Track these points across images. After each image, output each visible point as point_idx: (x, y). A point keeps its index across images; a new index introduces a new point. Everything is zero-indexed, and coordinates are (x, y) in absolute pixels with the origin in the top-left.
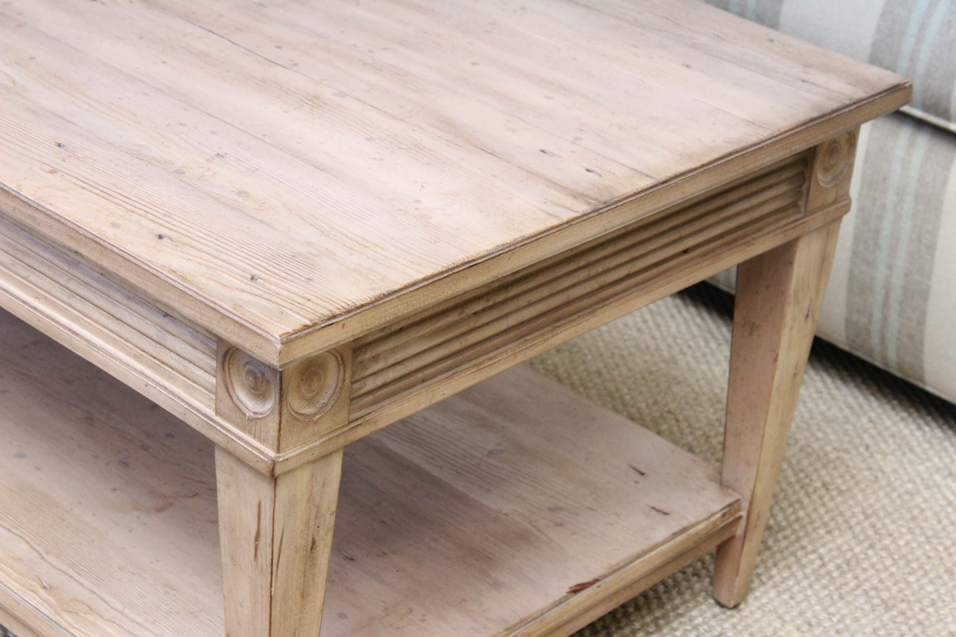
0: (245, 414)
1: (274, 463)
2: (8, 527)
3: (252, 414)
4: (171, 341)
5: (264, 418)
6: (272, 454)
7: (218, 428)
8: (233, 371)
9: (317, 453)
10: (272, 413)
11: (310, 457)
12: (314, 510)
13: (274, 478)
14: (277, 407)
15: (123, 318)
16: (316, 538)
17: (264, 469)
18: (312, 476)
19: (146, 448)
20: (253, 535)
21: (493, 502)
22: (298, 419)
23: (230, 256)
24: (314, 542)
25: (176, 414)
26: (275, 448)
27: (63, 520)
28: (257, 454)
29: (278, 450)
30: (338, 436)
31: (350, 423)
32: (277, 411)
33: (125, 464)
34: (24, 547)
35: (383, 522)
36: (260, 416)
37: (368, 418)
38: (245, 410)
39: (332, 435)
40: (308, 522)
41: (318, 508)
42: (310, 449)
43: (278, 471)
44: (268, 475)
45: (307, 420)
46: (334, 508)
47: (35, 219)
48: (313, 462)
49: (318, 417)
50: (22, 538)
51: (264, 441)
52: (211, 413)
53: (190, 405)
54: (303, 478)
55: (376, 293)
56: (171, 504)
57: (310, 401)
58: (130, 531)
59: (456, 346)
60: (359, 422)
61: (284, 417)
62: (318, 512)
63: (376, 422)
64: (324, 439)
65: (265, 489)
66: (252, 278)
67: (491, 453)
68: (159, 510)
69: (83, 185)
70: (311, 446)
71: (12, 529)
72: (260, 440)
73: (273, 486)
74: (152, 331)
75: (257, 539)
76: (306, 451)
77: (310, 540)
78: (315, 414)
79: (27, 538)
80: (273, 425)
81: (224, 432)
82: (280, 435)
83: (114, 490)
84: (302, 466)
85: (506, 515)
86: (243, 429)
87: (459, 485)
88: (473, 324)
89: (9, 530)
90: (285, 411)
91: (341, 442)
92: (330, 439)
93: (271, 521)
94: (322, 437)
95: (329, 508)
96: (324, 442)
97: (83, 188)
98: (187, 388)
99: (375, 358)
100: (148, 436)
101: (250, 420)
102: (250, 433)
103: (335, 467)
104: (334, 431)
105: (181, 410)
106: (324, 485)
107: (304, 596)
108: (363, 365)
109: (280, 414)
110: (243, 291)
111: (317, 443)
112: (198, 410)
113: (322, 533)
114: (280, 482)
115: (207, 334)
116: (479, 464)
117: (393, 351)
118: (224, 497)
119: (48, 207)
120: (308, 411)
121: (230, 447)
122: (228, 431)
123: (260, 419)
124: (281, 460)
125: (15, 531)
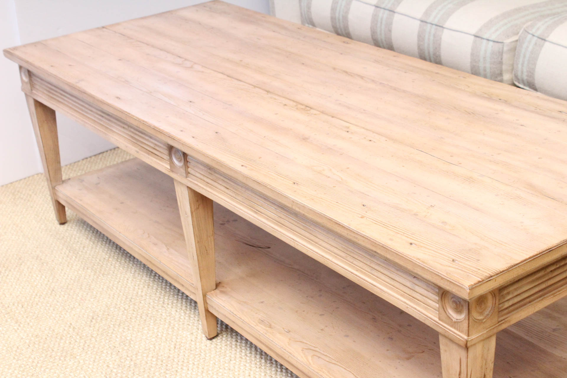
0: (452, 320)
1: (467, 341)
2: (344, 367)
3: (455, 320)
4: (417, 288)
5: (461, 322)
6: (466, 337)
7: (441, 326)
8: (446, 301)
9: (485, 336)
10: (465, 319)
11: (482, 338)
12: (484, 362)
13: (467, 348)
14: (467, 317)
15: (396, 279)
16: (486, 374)
17: (463, 344)
18: (483, 346)
19: (399, 331)
20: (458, 373)
21: (558, 353)
22: (476, 322)
23: (442, 251)
24: (485, 376)
25: (421, 320)
26: (467, 334)
27: (367, 364)
28: (459, 337)
29: (468, 336)
30: (494, 328)
31: (499, 322)
32: (467, 318)
33: (391, 339)
35: (508, 363)
36: (459, 321)
37: (506, 320)
38: (452, 318)
39: (491, 328)
40: (482, 367)
41: (486, 360)
42: (482, 334)
43: (469, 345)
44: (464, 346)
45: (480, 322)
46: (493, 360)
47: (356, 238)
48: (483, 340)
49: (485, 320)
50: (351, 372)
51: (462, 332)
52: (437, 320)
53: (427, 316)
54: (479, 348)
55: (509, 265)
56: (413, 356)
57: (481, 313)
58: (396, 368)
59: (543, 286)
60: (502, 322)
61: (471, 321)
62: (486, 362)
63: (509, 321)
64: (488, 330)
65: (463, 353)
66: (453, 261)
67: (554, 330)
68: (408, 359)
69: (376, 222)
70: (482, 333)
71: (346, 368)
72: (459, 331)
73: (466, 351)
74: (408, 284)
75: (460, 374)
76: (480, 336)
77: (483, 374)
78: (483, 319)
79: (353, 372)
80: (465, 325)
81: (443, 328)
82: (469, 329)
83: (388, 350)
84: (479, 342)
85: (564, 359)
86: (452, 326)
87: (542, 345)
88: (550, 276)
89: (345, 369)
90: (470, 319)
91: (495, 331)
92: (490, 330)
93: (466, 367)
94: (487, 329)
95: (491, 360)
96: (488, 331)
97: (376, 224)
98: (426, 309)
99: (508, 293)
100: (400, 326)
101: (455, 322)
102: (455, 328)
103: (493, 343)
104: (492, 326)
105: (423, 318)
106: (488, 350)
108: (503, 297)
109: (469, 320)
110: (449, 266)
111: (485, 332)
112: (431, 318)
113: (488, 371)
114: (469, 349)
115: (433, 285)
116: (550, 335)
117: (516, 290)
118: (444, 356)
119: (362, 233)
120: (481, 318)
121: (446, 334)
122: (445, 327)
123: (459, 322)
124: (470, 340)
125: (348, 369)
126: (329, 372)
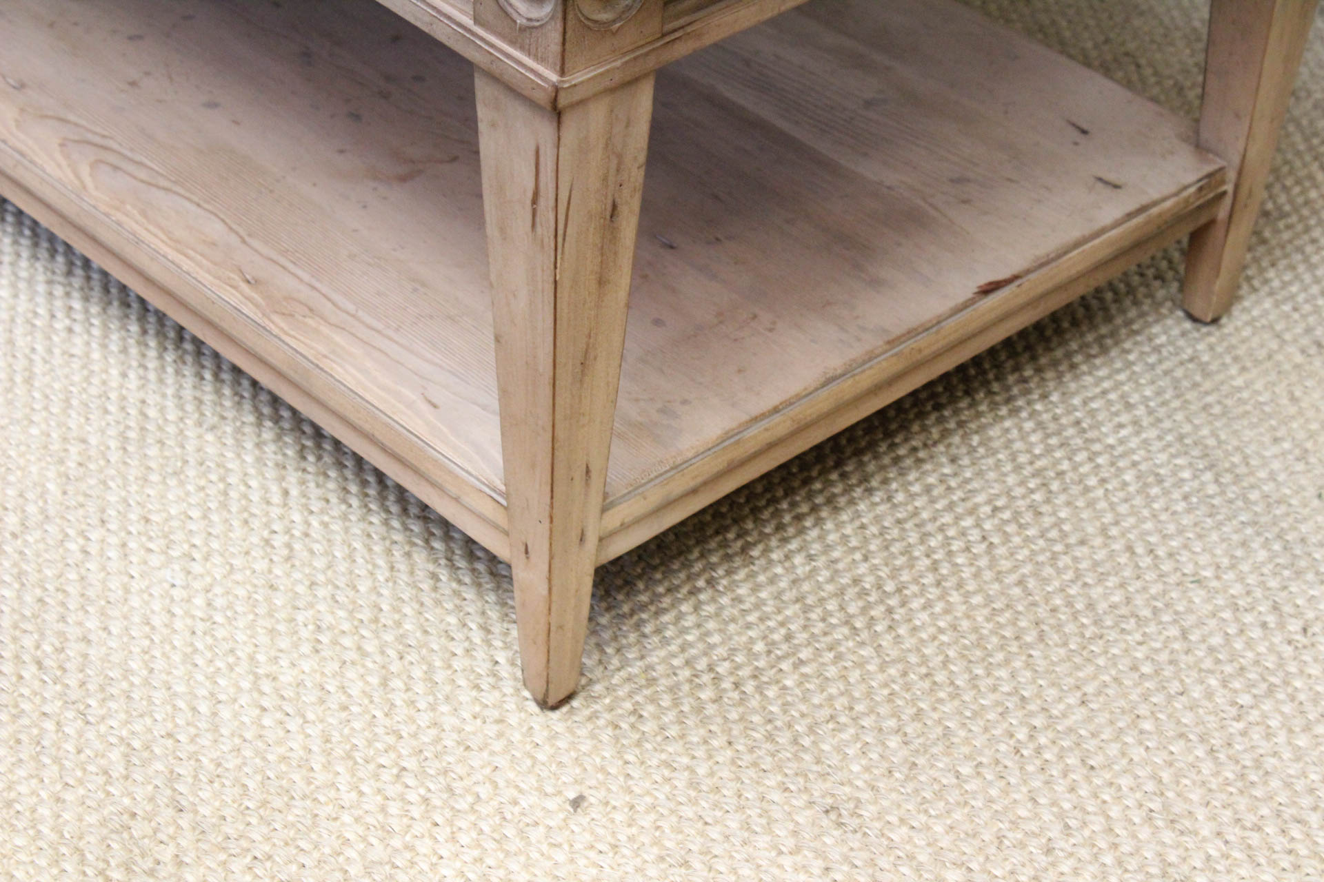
0: (515, 22)
1: (557, 90)
2: (196, 199)
3: (524, 21)
5: (541, 26)
6: (554, 77)
7: (479, 42)
9: (618, 78)
10: (552, 18)
11: (607, 83)
12: (615, 162)
13: (556, 111)
14: (560, 9)
16: (618, 201)
17: (542, 98)
18: (612, 111)
19: (385, 96)
20: (530, 195)
21: (871, 170)
22: (589, 28)
24: (614, 207)
25: (418, 24)
26: (558, 68)
27: (271, 191)
28: (532, 77)
29: (562, 72)
30: (647, 54)
31: (664, 35)
32: (560, 15)
33: (356, 117)
34: (219, 226)
35: (716, 197)
36: (537, 24)
37: (689, 29)
38: (515, 16)
39: (638, 53)
40: (605, 179)
41: (620, 157)
42: (608, 71)
43: (562, 102)
44: (549, 108)
45: (603, 30)
46: (642, 158)
48: (611, 91)
49: (618, 25)
50: (216, 215)
51: (541, 60)
52: (468, 21)
53: (439, 11)
54: (597, 114)
56: (420, 172)
58: (365, 207)
60: (677, 35)
61: (570, 24)
62: (620, 164)
63: (698, 35)
64: (627, 58)
65: (544, 130)
67: (868, 104)
68: (403, 179)
70: (608, 67)
71: (201, 203)
72: (536, 58)
73: (555, 124)
75: (534, 201)
76: (601, 74)
77: (609, 202)
78: (614, 21)
79: (222, 216)
80: (554, 36)
81: (487, 48)
82: (564, 51)
83: (342, 151)
84: (596, 96)
85: (889, 188)
86: (512, 43)
87: (824, 147)
89: (198, 205)
90: (570, 16)
91: (652, 63)
92: (635, 59)
93: (554, 174)
94: (624, 54)
95: (635, 158)
96: (626, 62)
100: (388, 78)
101: (523, 29)
102: (521, 47)
103: (643, 101)
104: (642, 46)
105: (427, 19)
106: (628, 125)
107: (602, 282)
109: (565, 19)
111: (618, 63)
112: (449, 18)
113: (626, 191)
114: (569, 121)
116: (852, 119)
118: (489, 143)
120: (604, 16)
121: (494, 68)
122: (492, 46)
123: (536, 28)
124: (566, 85)
125: (206, 206)
126: (143, 213)
